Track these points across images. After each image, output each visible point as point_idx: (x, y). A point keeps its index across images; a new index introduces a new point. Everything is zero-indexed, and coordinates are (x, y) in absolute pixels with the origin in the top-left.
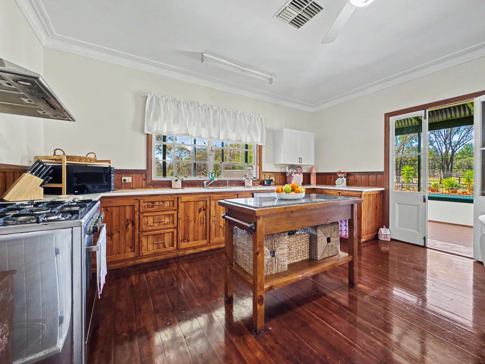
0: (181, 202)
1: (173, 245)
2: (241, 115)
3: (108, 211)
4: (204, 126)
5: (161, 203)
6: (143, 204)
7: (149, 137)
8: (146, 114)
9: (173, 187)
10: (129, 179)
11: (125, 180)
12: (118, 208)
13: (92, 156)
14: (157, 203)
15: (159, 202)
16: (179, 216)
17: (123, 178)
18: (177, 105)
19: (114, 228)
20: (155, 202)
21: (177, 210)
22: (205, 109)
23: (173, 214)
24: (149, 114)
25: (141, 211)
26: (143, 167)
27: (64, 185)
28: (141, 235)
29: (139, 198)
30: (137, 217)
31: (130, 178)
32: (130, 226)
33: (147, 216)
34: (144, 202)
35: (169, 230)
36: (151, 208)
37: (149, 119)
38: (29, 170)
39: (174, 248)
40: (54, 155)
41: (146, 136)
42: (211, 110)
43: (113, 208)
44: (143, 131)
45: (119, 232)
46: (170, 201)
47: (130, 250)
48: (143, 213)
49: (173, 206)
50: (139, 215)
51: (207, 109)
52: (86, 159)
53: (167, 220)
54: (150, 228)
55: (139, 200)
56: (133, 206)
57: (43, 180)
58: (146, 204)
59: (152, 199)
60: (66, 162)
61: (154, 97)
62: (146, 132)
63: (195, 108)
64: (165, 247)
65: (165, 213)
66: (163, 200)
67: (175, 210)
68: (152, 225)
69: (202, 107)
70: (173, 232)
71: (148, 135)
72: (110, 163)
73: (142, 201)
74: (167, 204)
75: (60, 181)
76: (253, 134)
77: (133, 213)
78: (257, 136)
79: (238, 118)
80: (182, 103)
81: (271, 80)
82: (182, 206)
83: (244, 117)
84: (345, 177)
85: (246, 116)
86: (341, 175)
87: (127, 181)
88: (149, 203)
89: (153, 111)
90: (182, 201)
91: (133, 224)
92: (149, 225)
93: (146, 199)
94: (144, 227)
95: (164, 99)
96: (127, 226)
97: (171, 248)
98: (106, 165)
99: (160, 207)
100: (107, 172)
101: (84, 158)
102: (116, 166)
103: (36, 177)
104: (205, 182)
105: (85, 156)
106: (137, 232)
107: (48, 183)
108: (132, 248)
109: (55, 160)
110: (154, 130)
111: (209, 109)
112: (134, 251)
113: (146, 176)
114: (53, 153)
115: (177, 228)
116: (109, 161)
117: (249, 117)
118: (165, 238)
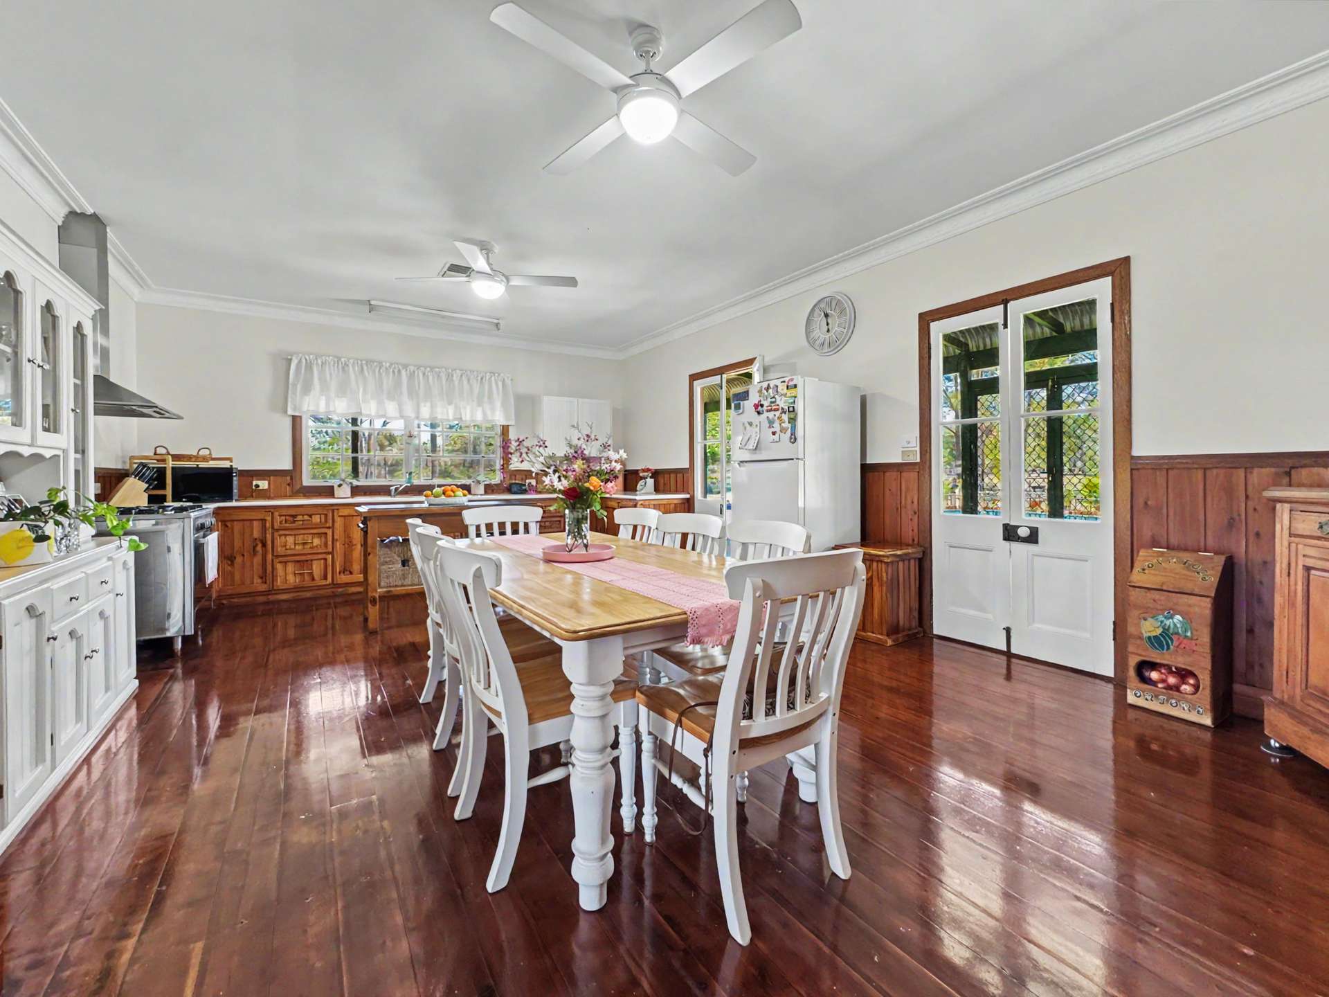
0: (340, 516)
1: (325, 578)
2: (461, 376)
3: (227, 526)
4: (391, 397)
5: (306, 517)
6: (278, 519)
7: (296, 422)
8: (290, 386)
9: (336, 496)
10: (263, 484)
11: (257, 486)
12: (241, 523)
13: (204, 452)
14: (300, 518)
15: (303, 515)
16: (335, 537)
17: (254, 483)
18: (343, 368)
19: (236, 549)
20: (297, 515)
21: (333, 527)
22: (393, 372)
23: (326, 533)
24: (295, 385)
25: (276, 527)
26: (287, 465)
27: (169, 491)
28: (276, 561)
29: (272, 510)
30: (269, 537)
31: (266, 482)
32: (259, 548)
33: (286, 535)
34: (280, 516)
35: (320, 556)
36: (291, 523)
37: (294, 393)
38: (132, 474)
39: (328, 583)
40: (155, 454)
41: (291, 418)
42: (403, 372)
43: (235, 523)
44: (286, 412)
45: (243, 555)
46: (320, 514)
47: (260, 581)
48: (277, 530)
49: (326, 521)
50: (273, 533)
51: (396, 371)
52: (197, 458)
53: (316, 541)
54: (289, 552)
55: (272, 513)
56: (263, 521)
57: (147, 485)
58: (284, 518)
59: (292, 512)
60: (171, 462)
61: (304, 361)
62: (290, 412)
63: (374, 371)
64: (313, 579)
65: (312, 531)
66: (310, 513)
67: (329, 528)
68: (293, 547)
69: (386, 369)
70: (325, 560)
71: (294, 417)
72: (231, 462)
73: (276, 514)
74: (316, 519)
75: (163, 487)
76: (487, 407)
77: (264, 529)
78: (493, 410)
79: (456, 383)
80: (350, 365)
81: (497, 325)
82: (339, 523)
83: (469, 380)
84: (651, 477)
85: (472, 377)
86: (646, 474)
87: (261, 488)
88: (287, 518)
89: (301, 381)
90: (340, 514)
91: (264, 545)
92: (288, 547)
93: (284, 512)
94: (280, 550)
95: (319, 361)
96: (254, 547)
97: (324, 583)
98: (226, 464)
99: (305, 522)
100: (227, 474)
101: (194, 456)
102: (240, 465)
103: (141, 482)
104: (393, 488)
105: (195, 454)
106: (270, 557)
107: (152, 489)
108: (262, 578)
109: (158, 460)
110: (305, 408)
111: (399, 371)
112: (266, 583)
113: (291, 479)
114: (154, 451)
115: (332, 553)
116: (230, 459)
117: (479, 378)
118: (314, 567)
